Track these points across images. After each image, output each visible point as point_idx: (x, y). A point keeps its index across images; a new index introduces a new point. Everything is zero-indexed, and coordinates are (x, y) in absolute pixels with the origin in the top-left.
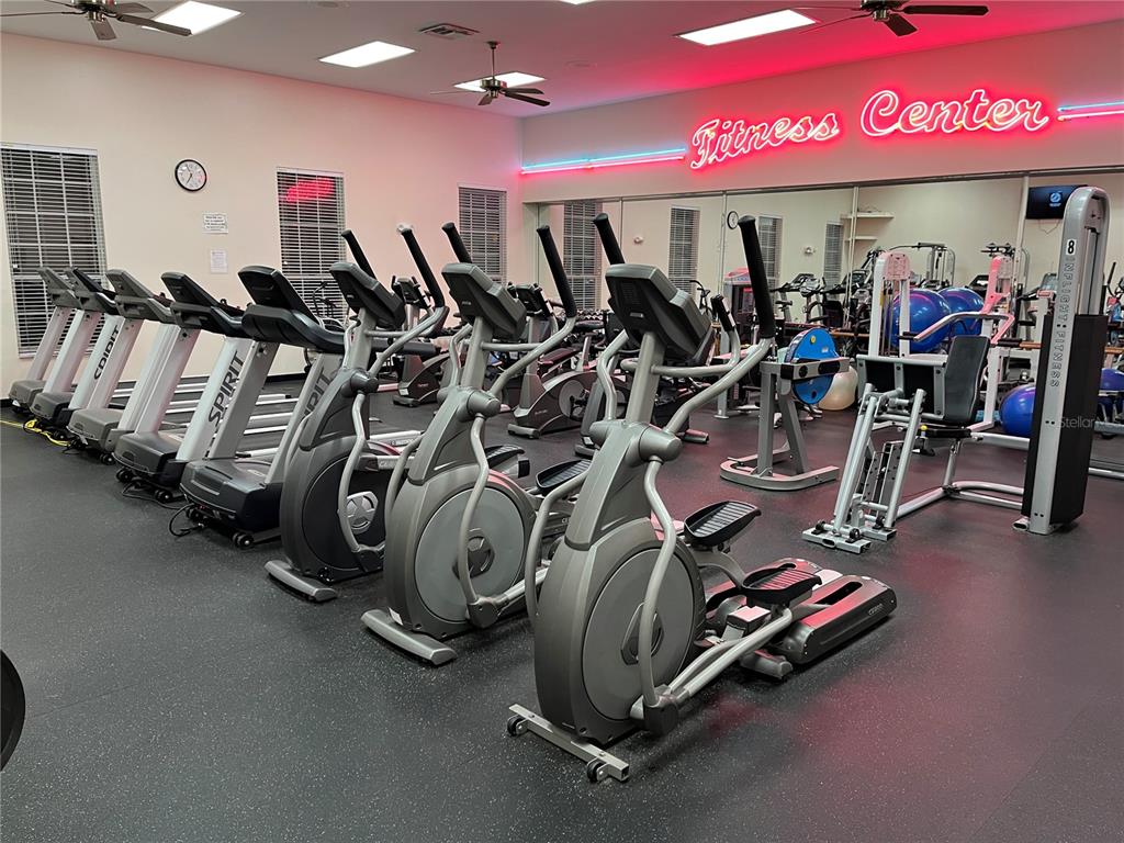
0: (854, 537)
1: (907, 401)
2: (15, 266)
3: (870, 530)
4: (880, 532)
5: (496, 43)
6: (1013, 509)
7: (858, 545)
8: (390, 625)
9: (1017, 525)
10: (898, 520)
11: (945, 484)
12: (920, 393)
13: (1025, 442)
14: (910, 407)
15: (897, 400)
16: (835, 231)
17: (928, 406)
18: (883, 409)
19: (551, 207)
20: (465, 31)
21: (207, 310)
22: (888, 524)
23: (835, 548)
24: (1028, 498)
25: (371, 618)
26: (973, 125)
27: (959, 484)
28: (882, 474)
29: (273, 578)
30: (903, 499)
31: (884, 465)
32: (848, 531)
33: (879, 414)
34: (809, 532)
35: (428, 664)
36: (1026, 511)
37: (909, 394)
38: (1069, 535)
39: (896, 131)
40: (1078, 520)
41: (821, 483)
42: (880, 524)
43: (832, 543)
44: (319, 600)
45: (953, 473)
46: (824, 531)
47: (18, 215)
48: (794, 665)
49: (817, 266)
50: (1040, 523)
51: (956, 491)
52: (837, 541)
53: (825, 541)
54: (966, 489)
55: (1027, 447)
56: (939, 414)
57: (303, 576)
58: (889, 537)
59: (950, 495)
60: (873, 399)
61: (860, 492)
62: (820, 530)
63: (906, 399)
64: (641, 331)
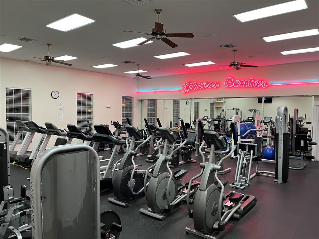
0: (241, 185)
1: (249, 153)
2: (7, 119)
3: (244, 184)
4: (246, 184)
5: (139, 65)
6: (274, 177)
7: (243, 187)
8: (148, 211)
9: (275, 181)
10: (250, 180)
11: (256, 172)
12: (252, 151)
13: (274, 162)
14: (250, 154)
15: (247, 153)
16: (212, 105)
17: (254, 154)
18: (245, 155)
19: (145, 101)
20: (133, 63)
21: (80, 134)
22: (248, 182)
23: (237, 188)
24: (276, 175)
25: (142, 210)
26: (251, 86)
27: (259, 172)
28: (245, 170)
29: (110, 202)
30: (250, 175)
31: (245, 168)
32: (240, 184)
33: (244, 156)
34: (231, 185)
35: (160, 220)
36: (277, 178)
37: (249, 151)
38: (286, 183)
39: (233, 86)
40: (287, 180)
41: (228, 172)
42: (246, 182)
43: (237, 187)
44: (126, 206)
45: (258, 169)
46: (234, 184)
47: (9, 106)
48: (241, 215)
49: (208, 114)
50: (280, 181)
51: (259, 173)
52: (238, 187)
53: (235, 187)
54: (261, 173)
55: (275, 163)
56: (256, 156)
57: (120, 201)
58: (248, 185)
59: (258, 174)
60: (242, 153)
61: (241, 175)
62: (233, 184)
63: (249, 152)
64: (210, 144)
